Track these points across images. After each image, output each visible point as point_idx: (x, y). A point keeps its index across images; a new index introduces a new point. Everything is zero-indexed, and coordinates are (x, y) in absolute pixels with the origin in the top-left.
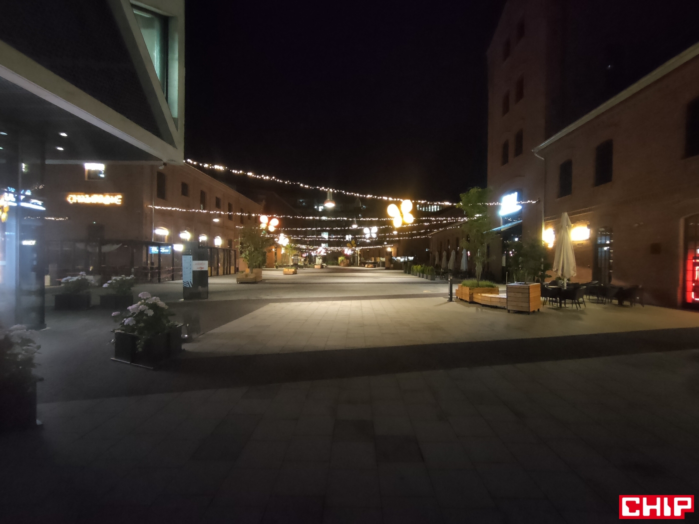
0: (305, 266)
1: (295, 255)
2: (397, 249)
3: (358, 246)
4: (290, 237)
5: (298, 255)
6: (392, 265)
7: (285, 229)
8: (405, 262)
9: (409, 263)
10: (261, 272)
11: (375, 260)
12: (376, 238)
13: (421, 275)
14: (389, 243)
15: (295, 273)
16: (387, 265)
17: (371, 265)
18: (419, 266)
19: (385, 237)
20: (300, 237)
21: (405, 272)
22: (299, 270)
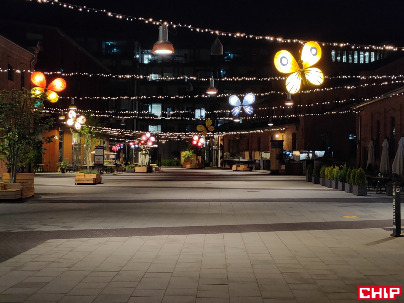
0: (117, 168)
1: (97, 148)
2: (294, 135)
3: (217, 130)
4: (89, 114)
5: (102, 148)
6: (283, 167)
7: (78, 97)
8: (308, 161)
9: (315, 162)
10: (33, 180)
11: (250, 156)
12: (252, 115)
13: (340, 184)
14: (278, 123)
15: (97, 181)
16: (273, 167)
17: (242, 167)
18: (337, 168)
19: (271, 113)
20: (108, 114)
21: (309, 180)
22: (106, 176)
